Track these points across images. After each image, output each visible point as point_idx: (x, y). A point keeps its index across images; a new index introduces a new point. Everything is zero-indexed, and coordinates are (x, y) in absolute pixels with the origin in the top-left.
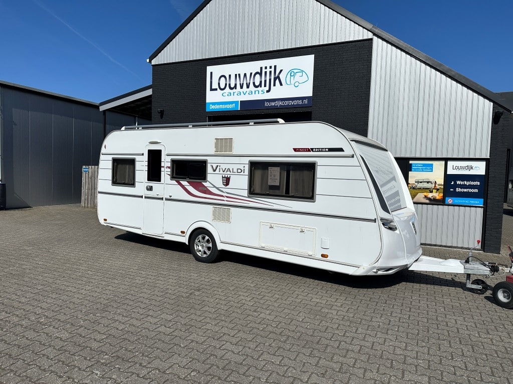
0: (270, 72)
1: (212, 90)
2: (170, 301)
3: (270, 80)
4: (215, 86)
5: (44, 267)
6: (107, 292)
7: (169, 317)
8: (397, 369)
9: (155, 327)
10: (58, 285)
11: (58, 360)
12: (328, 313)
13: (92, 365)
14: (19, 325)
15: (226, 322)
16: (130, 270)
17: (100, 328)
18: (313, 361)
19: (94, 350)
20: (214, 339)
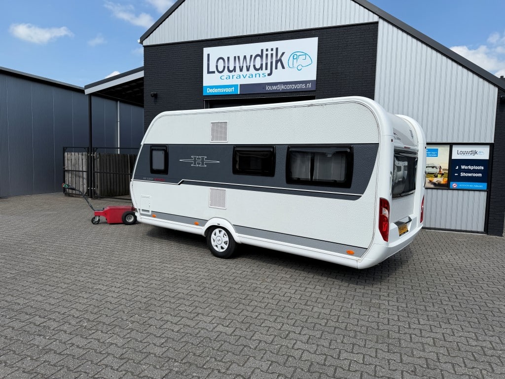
0: (272, 55)
1: (209, 72)
2: (213, 296)
3: (272, 63)
4: (213, 68)
5: (58, 263)
6: (141, 288)
7: (223, 315)
8: (482, 362)
9: (212, 326)
10: (83, 283)
11: (125, 370)
12: (380, 304)
13: (166, 375)
14: (61, 330)
15: (282, 317)
16: (153, 264)
17: (152, 330)
18: (397, 357)
19: (159, 357)
20: (281, 338)
